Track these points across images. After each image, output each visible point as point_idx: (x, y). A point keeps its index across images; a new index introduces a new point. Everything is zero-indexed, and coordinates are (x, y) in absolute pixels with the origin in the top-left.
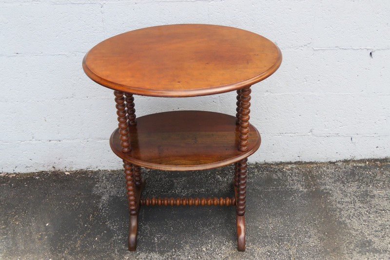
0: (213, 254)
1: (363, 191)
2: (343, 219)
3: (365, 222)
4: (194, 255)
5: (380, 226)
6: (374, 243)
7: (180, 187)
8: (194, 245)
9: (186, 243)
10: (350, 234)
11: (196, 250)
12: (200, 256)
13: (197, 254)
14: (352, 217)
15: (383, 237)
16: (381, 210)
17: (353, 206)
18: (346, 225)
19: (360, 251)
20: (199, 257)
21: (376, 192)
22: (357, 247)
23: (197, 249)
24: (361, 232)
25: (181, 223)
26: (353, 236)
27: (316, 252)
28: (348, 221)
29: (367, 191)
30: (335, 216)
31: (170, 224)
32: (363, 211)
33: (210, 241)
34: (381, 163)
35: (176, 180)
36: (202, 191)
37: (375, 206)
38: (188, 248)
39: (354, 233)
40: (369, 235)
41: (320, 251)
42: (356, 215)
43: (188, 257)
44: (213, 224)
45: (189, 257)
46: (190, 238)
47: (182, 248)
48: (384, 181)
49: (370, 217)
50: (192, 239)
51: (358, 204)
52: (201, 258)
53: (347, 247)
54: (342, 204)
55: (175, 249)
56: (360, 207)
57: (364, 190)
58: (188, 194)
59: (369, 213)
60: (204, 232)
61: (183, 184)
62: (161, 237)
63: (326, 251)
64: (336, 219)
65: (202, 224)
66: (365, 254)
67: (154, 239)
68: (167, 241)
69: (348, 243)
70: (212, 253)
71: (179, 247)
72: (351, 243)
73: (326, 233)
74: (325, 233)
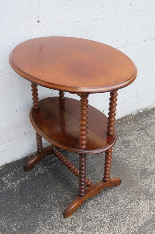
0: (62, 220)
1: (122, 141)
2: (123, 161)
3: (135, 159)
4: (49, 227)
5: (144, 157)
6: (148, 169)
7: (10, 182)
8: (44, 221)
9: (38, 221)
10: (133, 169)
11: (49, 223)
12: (54, 226)
13: (51, 225)
14: (127, 158)
15: (150, 164)
16: (138, 148)
17: (123, 152)
18: (126, 164)
19: (144, 177)
20: (54, 227)
21: (129, 139)
22: (141, 175)
23: (49, 222)
24: (137, 166)
25: (26, 208)
26: (135, 170)
27: (123, 189)
28: (126, 162)
29: (123, 140)
30: (117, 161)
31: (18, 212)
32: (130, 152)
33: (54, 212)
34: (120, 121)
35: (3, 178)
36: (27, 178)
37: (133, 147)
38: (42, 224)
39: (134, 168)
40: (142, 165)
41: (124, 187)
42: (128, 156)
43: (46, 231)
44: (49, 199)
45: (47, 231)
46: (39, 216)
47: (38, 226)
48: (129, 131)
49: (135, 155)
50: (41, 216)
51: (125, 150)
52: (55, 227)
53: (136, 177)
54: (117, 153)
55: (33, 230)
56: (127, 151)
57: (122, 140)
58: (18, 185)
59: (134, 153)
60: (46, 208)
61: (10, 179)
62: (17, 225)
63: (127, 185)
64: (119, 163)
65: (41, 202)
66: (148, 177)
67: (13, 229)
68: (24, 226)
69: (135, 175)
70: (61, 220)
71: (35, 227)
72: (137, 174)
73: (120, 174)
74: (119, 175)
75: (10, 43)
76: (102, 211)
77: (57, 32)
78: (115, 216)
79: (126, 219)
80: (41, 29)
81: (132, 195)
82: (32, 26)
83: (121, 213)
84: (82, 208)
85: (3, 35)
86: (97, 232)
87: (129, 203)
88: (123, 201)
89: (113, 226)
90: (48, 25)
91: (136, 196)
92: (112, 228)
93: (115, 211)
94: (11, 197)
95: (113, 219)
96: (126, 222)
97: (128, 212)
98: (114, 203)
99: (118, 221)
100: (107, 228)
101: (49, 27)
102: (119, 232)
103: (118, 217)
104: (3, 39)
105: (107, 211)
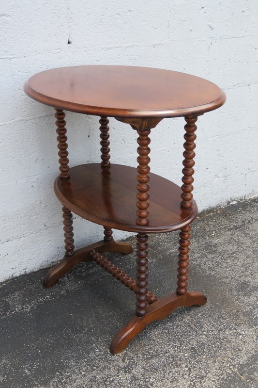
0: (108, 358)
1: (204, 244)
2: (208, 272)
3: (228, 268)
4: (86, 368)
5: (242, 266)
6: (250, 282)
7: (19, 304)
8: (78, 359)
9: (68, 359)
10: (224, 282)
11: (85, 362)
12: (95, 366)
13: (90, 365)
14: (214, 268)
15: (252, 275)
16: (231, 254)
17: (207, 259)
18: (213, 276)
19: (245, 294)
20: (95, 368)
21: (216, 241)
22: (239, 291)
23: (86, 360)
24: (232, 278)
25: (46, 341)
26: (228, 283)
27: (209, 310)
28: (213, 273)
29: (206, 243)
30: (199, 272)
31: (33, 346)
32: (218, 259)
33: (94, 345)
34: (200, 217)
35: (8, 298)
36: (47, 298)
37: (224, 253)
38: (74, 363)
39: (227, 281)
40: (240, 277)
41: (211, 308)
42: (215, 265)
43: (81, 373)
44: (85, 327)
45: (83, 373)
46: (68, 352)
47: (67, 366)
48: (215, 230)
49: (227, 263)
50: (72, 352)
51: (210, 256)
52: (97, 367)
53: (230, 294)
54: (197, 261)
55: (59, 372)
56: (213, 258)
57: (204, 242)
58: (32, 308)
59: (225, 260)
60: (80, 340)
61: (19, 299)
62: (32, 366)
63: (216, 305)
64: (202, 275)
65: (71, 331)
66: (251, 294)
67: (24, 372)
68: (43, 367)
69: (228, 291)
70: (106, 357)
71: (63, 368)
72: (231, 290)
73: (204, 290)
74: (202, 291)
75: (24, 73)
76: (175, 343)
77: (98, 61)
78: (199, 349)
79: (217, 354)
80: (73, 54)
81: (225, 319)
82: (59, 49)
83: (209, 345)
84: (142, 340)
85: (15, 59)
86: (169, 373)
87: (221, 330)
88: (211, 328)
89: (196, 365)
90: (84, 49)
91: (232, 320)
92: (194, 367)
93: (197, 342)
94: (20, 326)
95: (194, 354)
96: (217, 357)
97: (221, 344)
98: (196, 331)
99: (204, 357)
100: (186, 367)
101: (86, 53)
102: (206, 372)
103: (204, 351)
104: (15, 65)
105: (184, 342)
